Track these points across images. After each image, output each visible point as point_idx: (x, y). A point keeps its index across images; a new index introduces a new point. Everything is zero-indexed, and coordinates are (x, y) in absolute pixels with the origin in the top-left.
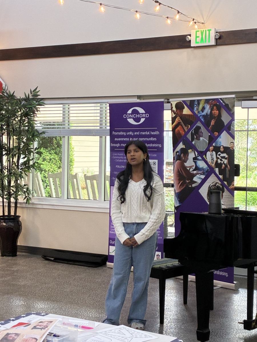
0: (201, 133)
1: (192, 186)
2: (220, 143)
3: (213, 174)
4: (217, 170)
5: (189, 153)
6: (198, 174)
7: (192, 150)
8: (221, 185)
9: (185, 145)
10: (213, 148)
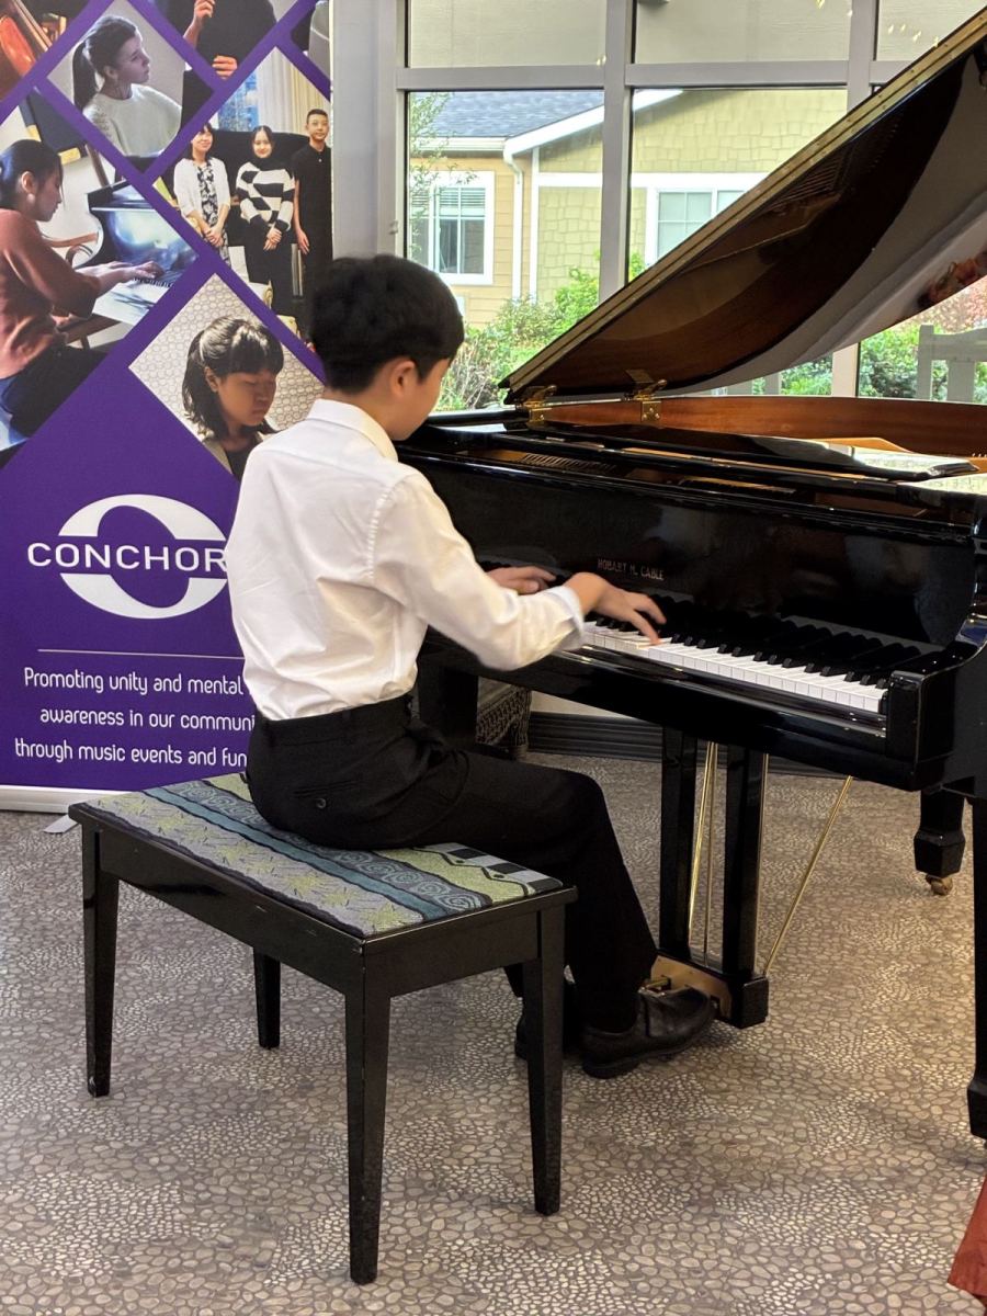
0: (134, 60)
1: (85, 343)
2: (249, 115)
3: (215, 277)
4: (237, 257)
5: (65, 170)
6: (124, 280)
7: (83, 154)
8: (262, 331)
9: (36, 123)
10: (210, 139)
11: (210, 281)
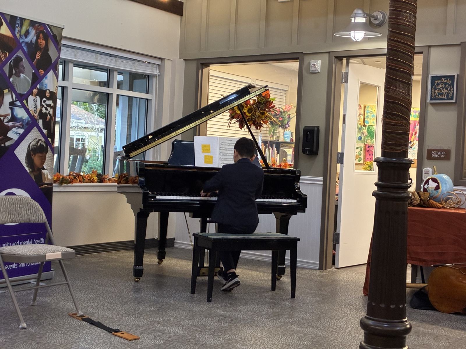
0: (22, 67)
3: (35, 127)
5: (5, 95)
8: (45, 142)
10: (37, 91)
11: (34, 128)
